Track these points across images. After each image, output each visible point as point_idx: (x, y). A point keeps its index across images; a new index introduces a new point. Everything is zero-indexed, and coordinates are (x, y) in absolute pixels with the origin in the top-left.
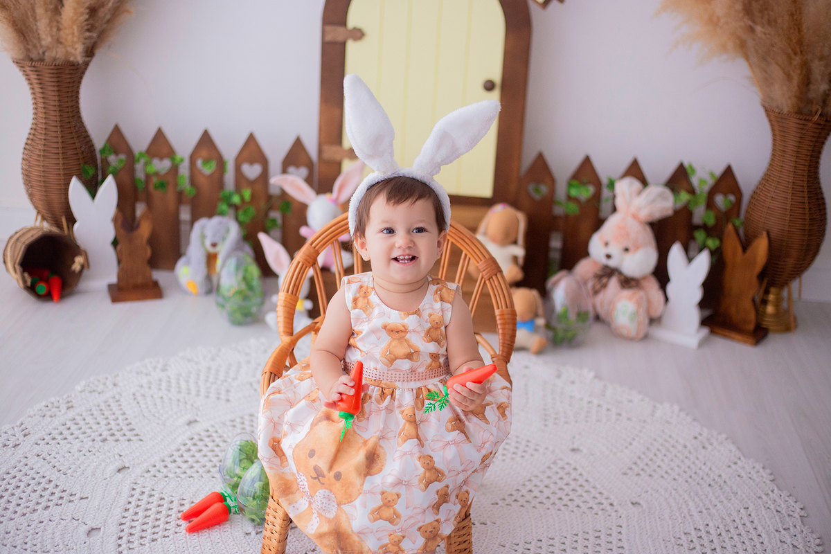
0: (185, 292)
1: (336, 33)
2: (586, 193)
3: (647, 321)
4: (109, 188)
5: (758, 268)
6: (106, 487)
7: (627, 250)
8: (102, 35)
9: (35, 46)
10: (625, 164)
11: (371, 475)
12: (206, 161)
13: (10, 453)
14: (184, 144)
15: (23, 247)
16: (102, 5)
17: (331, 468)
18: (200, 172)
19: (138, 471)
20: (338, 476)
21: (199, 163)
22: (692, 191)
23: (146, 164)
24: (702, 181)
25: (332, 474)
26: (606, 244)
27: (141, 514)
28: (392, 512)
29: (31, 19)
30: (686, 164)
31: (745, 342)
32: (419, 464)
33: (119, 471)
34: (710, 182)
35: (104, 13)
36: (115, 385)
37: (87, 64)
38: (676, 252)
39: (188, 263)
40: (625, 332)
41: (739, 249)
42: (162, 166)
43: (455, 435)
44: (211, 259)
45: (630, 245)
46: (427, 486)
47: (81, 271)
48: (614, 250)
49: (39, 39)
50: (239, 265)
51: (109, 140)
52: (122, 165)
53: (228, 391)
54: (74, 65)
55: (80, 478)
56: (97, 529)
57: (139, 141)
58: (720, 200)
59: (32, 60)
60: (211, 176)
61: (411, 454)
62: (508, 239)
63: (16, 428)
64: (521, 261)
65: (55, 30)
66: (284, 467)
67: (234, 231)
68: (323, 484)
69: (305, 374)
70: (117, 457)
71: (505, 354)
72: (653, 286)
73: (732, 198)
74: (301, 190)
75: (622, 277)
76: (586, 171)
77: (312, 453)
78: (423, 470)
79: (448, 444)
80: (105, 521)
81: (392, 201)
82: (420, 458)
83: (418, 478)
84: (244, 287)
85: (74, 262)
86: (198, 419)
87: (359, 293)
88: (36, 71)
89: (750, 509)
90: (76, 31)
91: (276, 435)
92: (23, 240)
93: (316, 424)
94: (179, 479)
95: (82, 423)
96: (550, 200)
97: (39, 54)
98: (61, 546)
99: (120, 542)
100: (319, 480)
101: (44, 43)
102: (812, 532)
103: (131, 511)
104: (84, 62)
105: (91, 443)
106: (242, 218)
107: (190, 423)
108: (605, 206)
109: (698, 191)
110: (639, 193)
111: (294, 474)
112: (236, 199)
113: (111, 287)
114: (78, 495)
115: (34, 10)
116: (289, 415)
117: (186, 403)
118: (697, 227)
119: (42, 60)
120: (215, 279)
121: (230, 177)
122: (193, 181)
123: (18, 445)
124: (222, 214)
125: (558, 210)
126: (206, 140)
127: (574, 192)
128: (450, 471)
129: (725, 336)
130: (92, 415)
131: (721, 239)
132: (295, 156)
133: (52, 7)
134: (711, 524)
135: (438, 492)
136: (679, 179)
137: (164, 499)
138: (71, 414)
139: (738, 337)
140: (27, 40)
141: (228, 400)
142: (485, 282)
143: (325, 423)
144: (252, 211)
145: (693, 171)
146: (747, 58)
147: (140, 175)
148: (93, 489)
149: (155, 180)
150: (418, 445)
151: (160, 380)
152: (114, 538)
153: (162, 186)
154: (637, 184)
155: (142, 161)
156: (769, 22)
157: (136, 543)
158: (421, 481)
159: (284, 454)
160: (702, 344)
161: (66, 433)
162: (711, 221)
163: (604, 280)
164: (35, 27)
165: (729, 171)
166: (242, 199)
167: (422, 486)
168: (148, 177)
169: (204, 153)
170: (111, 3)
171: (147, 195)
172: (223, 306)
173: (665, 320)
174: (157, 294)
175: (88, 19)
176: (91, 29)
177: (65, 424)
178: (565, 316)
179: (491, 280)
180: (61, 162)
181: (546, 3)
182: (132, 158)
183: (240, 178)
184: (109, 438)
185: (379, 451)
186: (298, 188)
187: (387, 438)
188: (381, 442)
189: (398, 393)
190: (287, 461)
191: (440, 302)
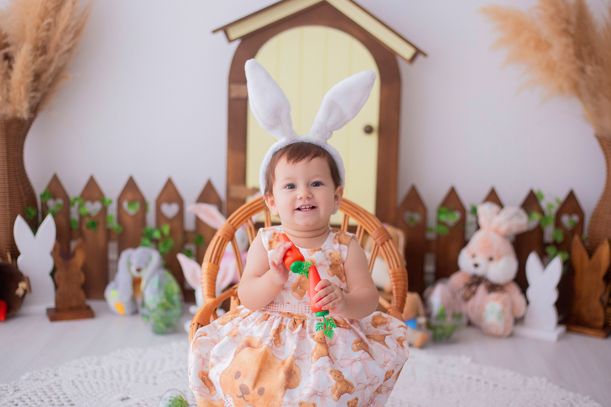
0: (113, 313)
1: (239, 91)
2: (453, 218)
3: (511, 320)
4: (48, 226)
5: (603, 271)
7: (491, 259)
8: (45, 96)
10: (485, 192)
11: (290, 388)
12: (131, 203)
14: (112, 189)
16: (45, 70)
17: (255, 384)
18: (126, 212)
20: (261, 392)
21: (125, 205)
22: (542, 212)
23: (80, 206)
24: (550, 206)
25: (256, 390)
26: (474, 256)
30: (536, 190)
31: (597, 336)
32: (331, 377)
34: (556, 207)
35: (46, 78)
36: (56, 375)
37: (31, 121)
38: (533, 260)
39: (116, 287)
40: (494, 330)
41: (586, 257)
42: (93, 208)
43: (361, 354)
44: (136, 282)
45: (494, 255)
46: (338, 398)
47: (24, 296)
48: (481, 259)
50: (160, 285)
51: (49, 187)
52: (59, 209)
53: (155, 378)
54: (20, 122)
57: (74, 187)
58: (566, 220)
60: (135, 216)
61: (324, 368)
65: (5, 90)
66: (212, 396)
67: (155, 257)
68: (248, 401)
69: (226, 319)
72: (515, 291)
73: (575, 218)
74: (212, 217)
75: (489, 283)
76: (452, 200)
77: (238, 375)
78: (335, 383)
79: (354, 360)
81: (292, 161)
82: (332, 371)
83: (330, 389)
84: (164, 300)
85: (17, 287)
86: (130, 396)
87: (273, 238)
90: (23, 92)
91: (205, 370)
93: (239, 352)
96: (422, 227)
100: (244, 398)
104: (29, 118)
106: (162, 249)
107: (123, 399)
108: (470, 228)
109: (547, 213)
110: (498, 213)
111: (221, 400)
112: (157, 235)
113: (49, 311)
116: (215, 350)
117: (118, 386)
118: (548, 244)
120: (139, 300)
121: (151, 216)
122: (120, 220)
124: (145, 245)
125: (431, 236)
126: (131, 185)
127: (443, 218)
128: (358, 384)
129: (579, 333)
131: (569, 252)
132: (207, 195)
133: (3, 71)
135: (349, 403)
136: (531, 202)
139: (591, 332)
141: (155, 384)
143: (247, 349)
144: (171, 243)
145: (542, 197)
146: (580, 96)
147: (75, 216)
149: (87, 220)
150: (329, 361)
153: (94, 225)
154: (494, 208)
155: (77, 204)
156: (597, 63)
158: (333, 392)
159: (212, 384)
160: (560, 338)
162: (560, 238)
163: (473, 288)
165: (571, 196)
166: (162, 234)
167: (335, 396)
168: (82, 217)
169: (130, 196)
170: (52, 69)
171: (81, 234)
172: (148, 317)
173: (527, 320)
174: (89, 314)
175: (34, 81)
176: (35, 90)
177: (13, 402)
178: (442, 315)
179: (384, 246)
180: (8, 204)
181: (413, 59)
182: (68, 202)
183: (160, 217)
185: (295, 368)
186: (211, 216)
187: (301, 359)
188: (297, 362)
189: (308, 323)
190: (215, 390)
191: (338, 244)
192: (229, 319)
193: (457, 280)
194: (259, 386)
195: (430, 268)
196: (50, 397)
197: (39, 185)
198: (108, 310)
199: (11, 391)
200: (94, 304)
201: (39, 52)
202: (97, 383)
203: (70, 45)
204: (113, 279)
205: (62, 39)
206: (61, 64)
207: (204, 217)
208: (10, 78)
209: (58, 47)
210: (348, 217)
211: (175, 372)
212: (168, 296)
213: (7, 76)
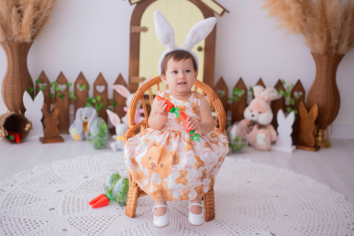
0: (73, 140)
1: (136, 29)
2: (241, 93)
3: (270, 143)
4: (40, 96)
5: (314, 119)
6: (54, 196)
7: (260, 113)
8: (38, 30)
9: (10, 36)
10: (257, 80)
11: (175, 164)
12: (81, 85)
13: (10, 187)
14: (71, 78)
15: (5, 119)
16: (39, 18)
17: (159, 163)
18: (78, 90)
19: (67, 191)
20: (162, 166)
21: (78, 86)
22: (284, 90)
23: (55, 87)
24: (288, 87)
25: (159, 165)
26: (251, 111)
27: (71, 204)
28: (184, 180)
29: (9, 24)
30: (281, 80)
31: (311, 151)
32: (194, 159)
33: (59, 192)
34: (291, 88)
35: (39, 22)
36: (50, 167)
37: (31, 43)
38: (280, 113)
39: (75, 127)
40: (261, 147)
41: (306, 112)
42: (62, 88)
43: (208, 149)
44: (85, 124)
45: (262, 111)
46: (198, 168)
47: (29, 131)
48: (255, 113)
49: (12, 32)
50: (98, 125)
51: (40, 77)
52: (45, 88)
53: (99, 168)
54: (26, 44)
55: (42, 194)
56: (53, 209)
57: (53, 77)
58: (296, 94)
59: (8, 41)
60: (83, 91)
61: (191, 155)
63: (11, 180)
65: (19, 28)
66: (137, 169)
67: (94, 112)
68: (155, 170)
69: (142, 134)
70: (57, 188)
71: (222, 129)
72: (271, 128)
73: (301, 93)
74: (124, 92)
75: (259, 125)
77: (150, 158)
78: (196, 161)
79: (205, 152)
80: (56, 206)
81: (176, 60)
82: (195, 156)
83: (194, 164)
84: (99, 132)
85: (25, 127)
86: (88, 176)
88: (10, 46)
89: (324, 196)
90: (28, 29)
91: (133, 157)
92: (4, 117)
93: (150, 148)
94: (85, 193)
95: (39, 178)
96: (226, 97)
97: (11, 39)
98: (39, 214)
99: (64, 212)
100: (153, 169)
101: (14, 34)
102: (350, 203)
103: (67, 203)
105: (44, 184)
106: (97, 108)
108: (249, 98)
109: (287, 91)
110: (263, 90)
111: (142, 171)
112: (94, 101)
113: (41, 139)
114: (43, 199)
115: (10, 20)
116: (138, 148)
117: (82, 172)
118: (287, 106)
119: (13, 41)
120: (86, 134)
121: (91, 92)
122: (75, 94)
123: (13, 185)
125: (230, 102)
126: (81, 76)
127: (236, 93)
128: (207, 162)
129: (302, 149)
130: (43, 176)
131: (298, 110)
132: (120, 80)
133: (18, 19)
134: (309, 201)
135: (202, 171)
137: (80, 199)
138: (33, 176)
139: (308, 148)
140: (6, 33)
141: (99, 171)
142: (212, 102)
143: (154, 146)
144: (101, 105)
145: (284, 83)
147: (53, 91)
148: (49, 197)
149: (59, 94)
150: (193, 151)
151: (69, 166)
152: (62, 211)
153: (62, 96)
154: (261, 88)
155: (54, 86)
157: (71, 212)
158: (196, 166)
159: (137, 163)
160: (293, 151)
161: (32, 181)
162: (293, 103)
163: (251, 127)
164: (10, 27)
165: (299, 83)
166: (97, 101)
167: (196, 168)
168: (56, 92)
169: (80, 81)
170: (42, 18)
171: (56, 101)
172: (92, 140)
174: (62, 140)
175: (33, 24)
176: (34, 28)
177: (32, 179)
178: (236, 140)
179: (214, 101)
180: (20, 85)
181: (222, 14)
182: (49, 85)
183: (96, 92)
184: (52, 182)
185: (177, 155)
186: (122, 91)
187: (180, 151)
188: (178, 152)
189: (182, 135)
190: (138, 166)
191: (196, 98)
192: (143, 134)
193: (243, 123)
194: (161, 163)
195: (229, 118)
196: (49, 177)
197: (34, 76)
198: (70, 138)
199: (30, 175)
200: (63, 136)
201: (36, 9)
202: (71, 170)
203: (51, 6)
204: (73, 123)
205: (47, 3)
206: (47, 15)
207: (119, 91)
208: (21, 22)
209: (45, 7)
211: (108, 166)
212: (102, 131)
213: (20, 21)
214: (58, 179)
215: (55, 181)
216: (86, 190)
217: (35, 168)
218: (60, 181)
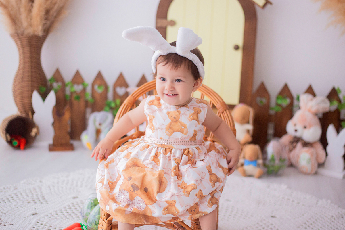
0: (85, 149)
1: (163, 23)
2: (285, 102)
3: (316, 165)
4: (52, 97)
6: (24, 221)
7: (305, 127)
8: (53, 23)
9: (19, 27)
12: (100, 86)
14: (89, 77)
16: (52, 8)
18: (96, 91)
19: (42, 215)
21: (96, 87)
22: (339, 101)
23: (71, 87)
26: (295, 125)
28: (174, 209)
29: (18, 14)
30: (336, 88)
33: (33, 215)
35: (53, 12)
38: (331, 130)
39: (87, 134)
40: (305, 170)
42: (78, 88)
44: (98, 132)
45: (307, 125)
47: (35, 136)
48: (299, 127)
49: (22, 24)
51: (54, 75)
52: (59, 88)
54: (37, 38)
55: (12, 216)
57: (68, 76)
59: (18, 34)
60: (101, 93)
62: (244, 120)
64: (251, 132)
65: (29, 19)
67: (110, 118)
70: (33, 209)
72: (319, 147)
75: (303, 142)
76: (285, 92)
88: (20, 39)
90: (39, 20)
94: (62, 220)
95: (19, 195)
96: (267, 106)
97: (21, 31)
100: (135, 192)
101: (24, 26)
104: (43, 36)
105: (21, 203)
106: (115, 113)
107: (74, 198)
108: (295, 109)
109: (343, 101)
110: (311, 100)
112: (113, 105)
113: (50, 146)
114: (9, 223)
115: (19, 10)
118: (342, 120)
119: (22, 34)
121: (110, 94)
122: (93, 96)
124: (106, 110)
125: (272, 112)
126: (100, 76)
127: (280, 102)
130: (26, 192)
133: (28, 8)
136: (333, 95)
137: (52, 227)
138: (15, 192)
140: (16, 25)
142: (220, 114)
145: (340, 91)
147: (68, 92)
148: (17, 221)
149: (75, 96)
153: (79, 98)
154: (310, 96)
155: (69, 86)
160: (344, 177)
161: (10, 199)
163: (294, 144)
164: (20, 18)
168: (72, 94)
169: (99, 82)
170: (56, 8)
171: (71, 103)
173: (326, 164)
174: (72, 148)
175: (46, 14)
176: (46, 19)
178: (273, 159)
179: (223, 113)
180: (30, 84)
181: (264, 6)
182: (64, 85)
183: (115, 94)
184: (32, 202)
185: (164, 180)
187: (168, 174)
188: (165, 175)
193: (285, 139)
195: (271, 131)
197: (49, 73)
198: (82, 147)
206: (62, 5)
210: (204, 95)
213: (30, 11)
214: (41, 198)
215: (36, 200)
216: (66, 214)
217: (22, 182)
218: (42, 200)
